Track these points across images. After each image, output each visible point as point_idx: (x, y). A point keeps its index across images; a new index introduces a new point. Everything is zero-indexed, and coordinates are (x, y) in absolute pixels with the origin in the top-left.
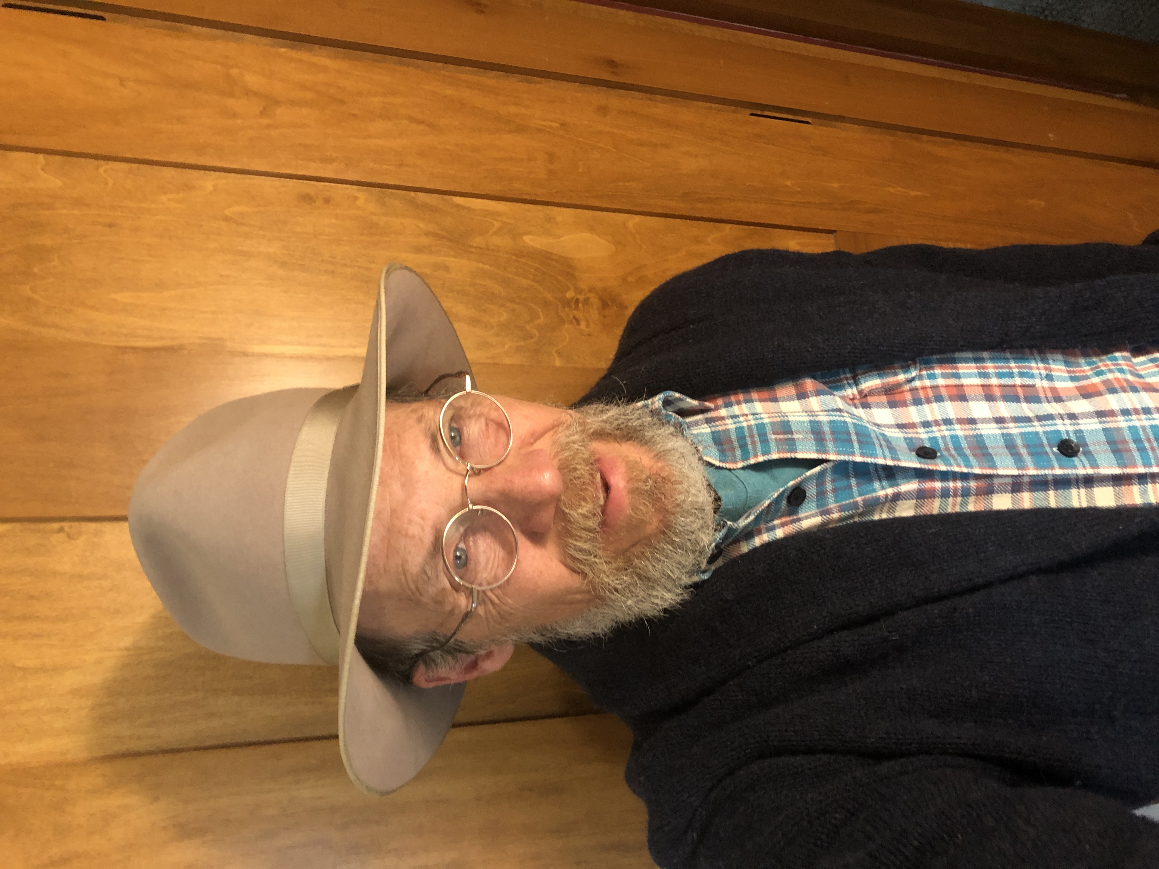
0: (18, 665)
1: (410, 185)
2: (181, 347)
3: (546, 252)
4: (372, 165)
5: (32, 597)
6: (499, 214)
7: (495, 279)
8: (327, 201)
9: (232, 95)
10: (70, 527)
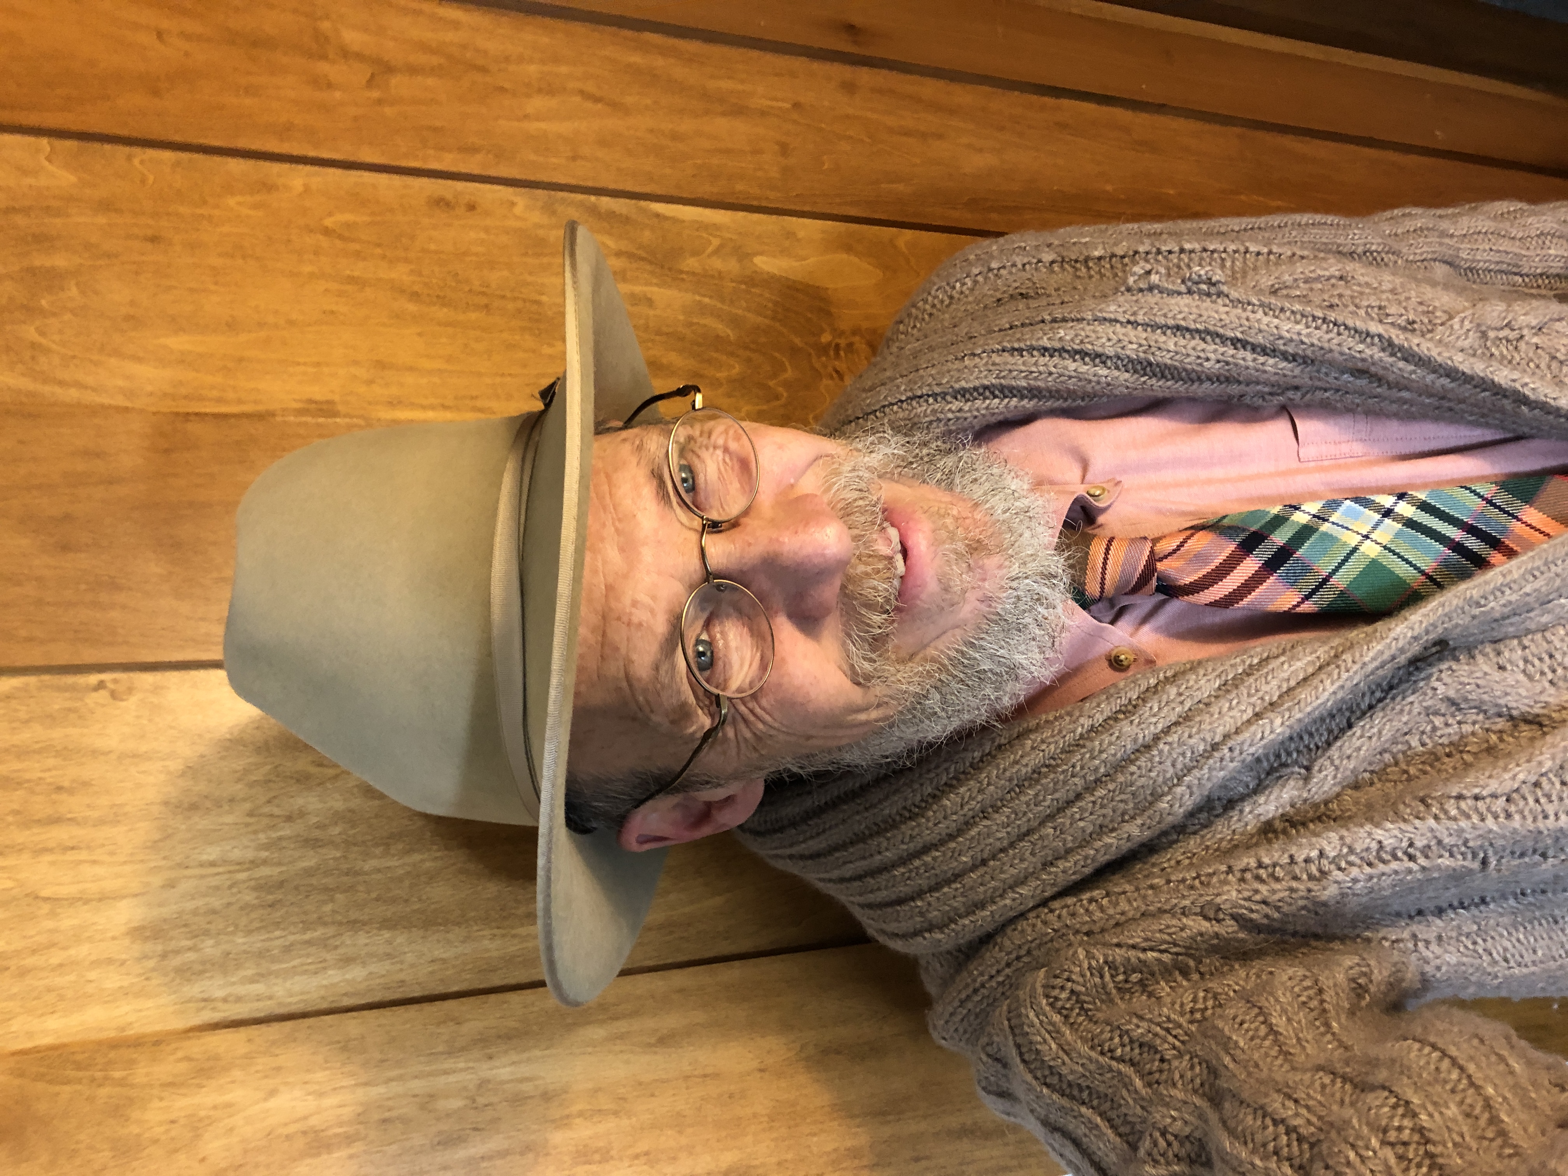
0: (45, 893)
1: (590, 184)
2: (272, 414)
3: (787, 279)
4: (533, 157)
5: (59, 789)
6: (717, 227)
7: (719, 316)
8: (471, 207)
9: (324, 57)
10: (115, 681)
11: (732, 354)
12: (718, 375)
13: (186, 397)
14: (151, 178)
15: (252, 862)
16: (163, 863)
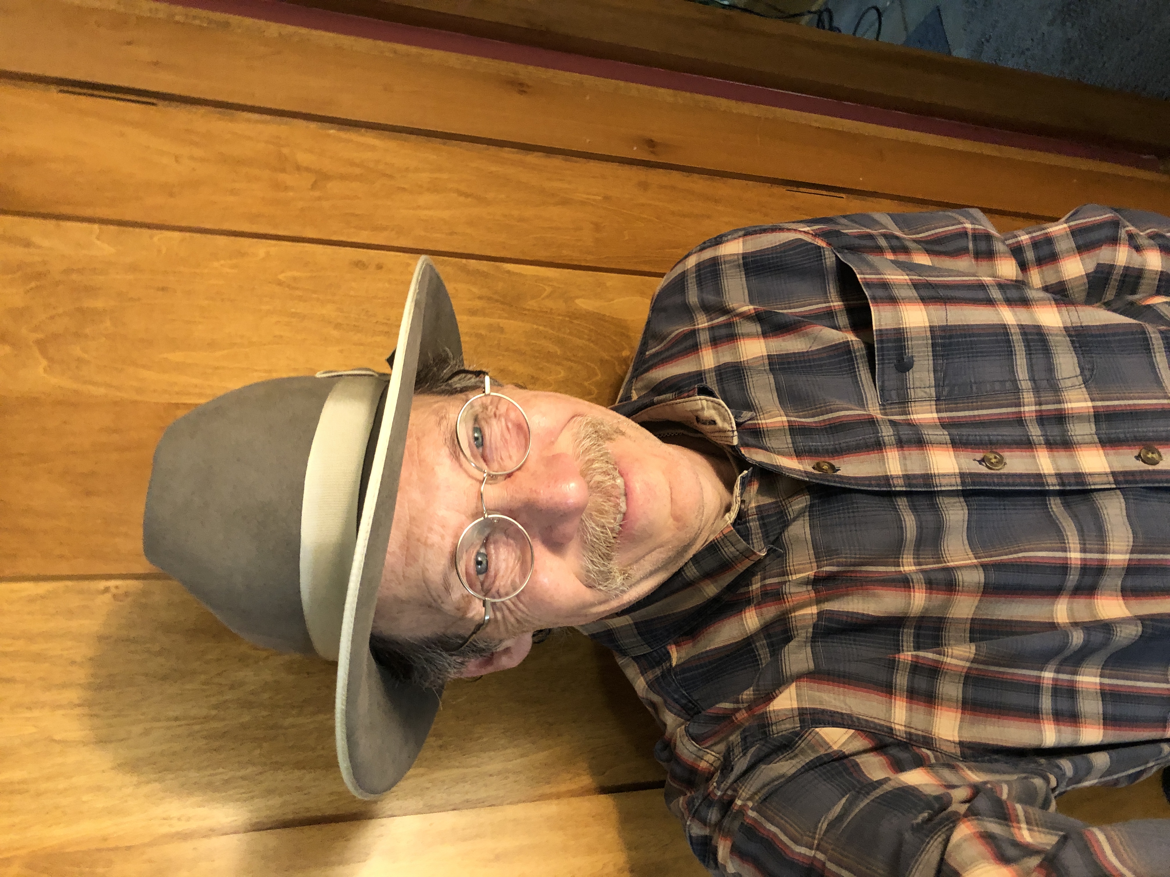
1: (460, 251)
3: (599, 314)
4: (422, 233)
6: (549, 279)
7: (550, 339)
8: (379, 267)
9: (283, 170)
10: (117, 587)
11: (559, 364)
12: (548, 378)
13: (177, 393)
14: (164, 251)
15: (205, 718)
16: (142, 717)
